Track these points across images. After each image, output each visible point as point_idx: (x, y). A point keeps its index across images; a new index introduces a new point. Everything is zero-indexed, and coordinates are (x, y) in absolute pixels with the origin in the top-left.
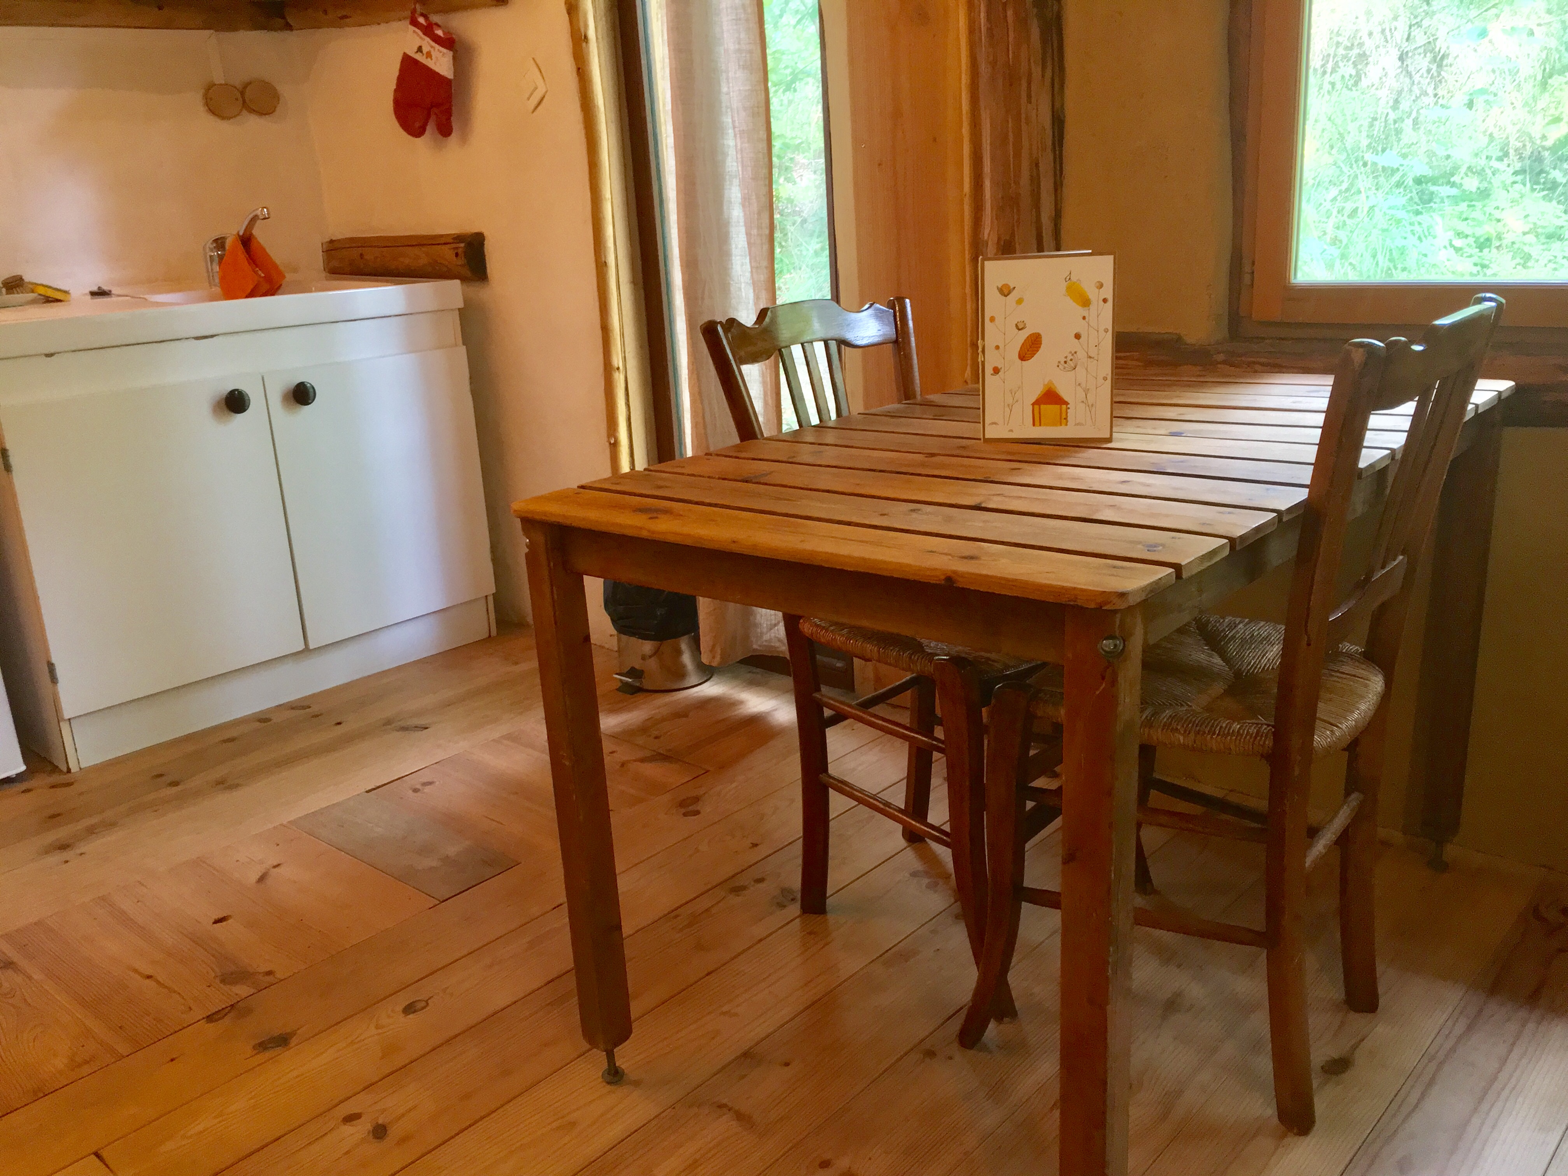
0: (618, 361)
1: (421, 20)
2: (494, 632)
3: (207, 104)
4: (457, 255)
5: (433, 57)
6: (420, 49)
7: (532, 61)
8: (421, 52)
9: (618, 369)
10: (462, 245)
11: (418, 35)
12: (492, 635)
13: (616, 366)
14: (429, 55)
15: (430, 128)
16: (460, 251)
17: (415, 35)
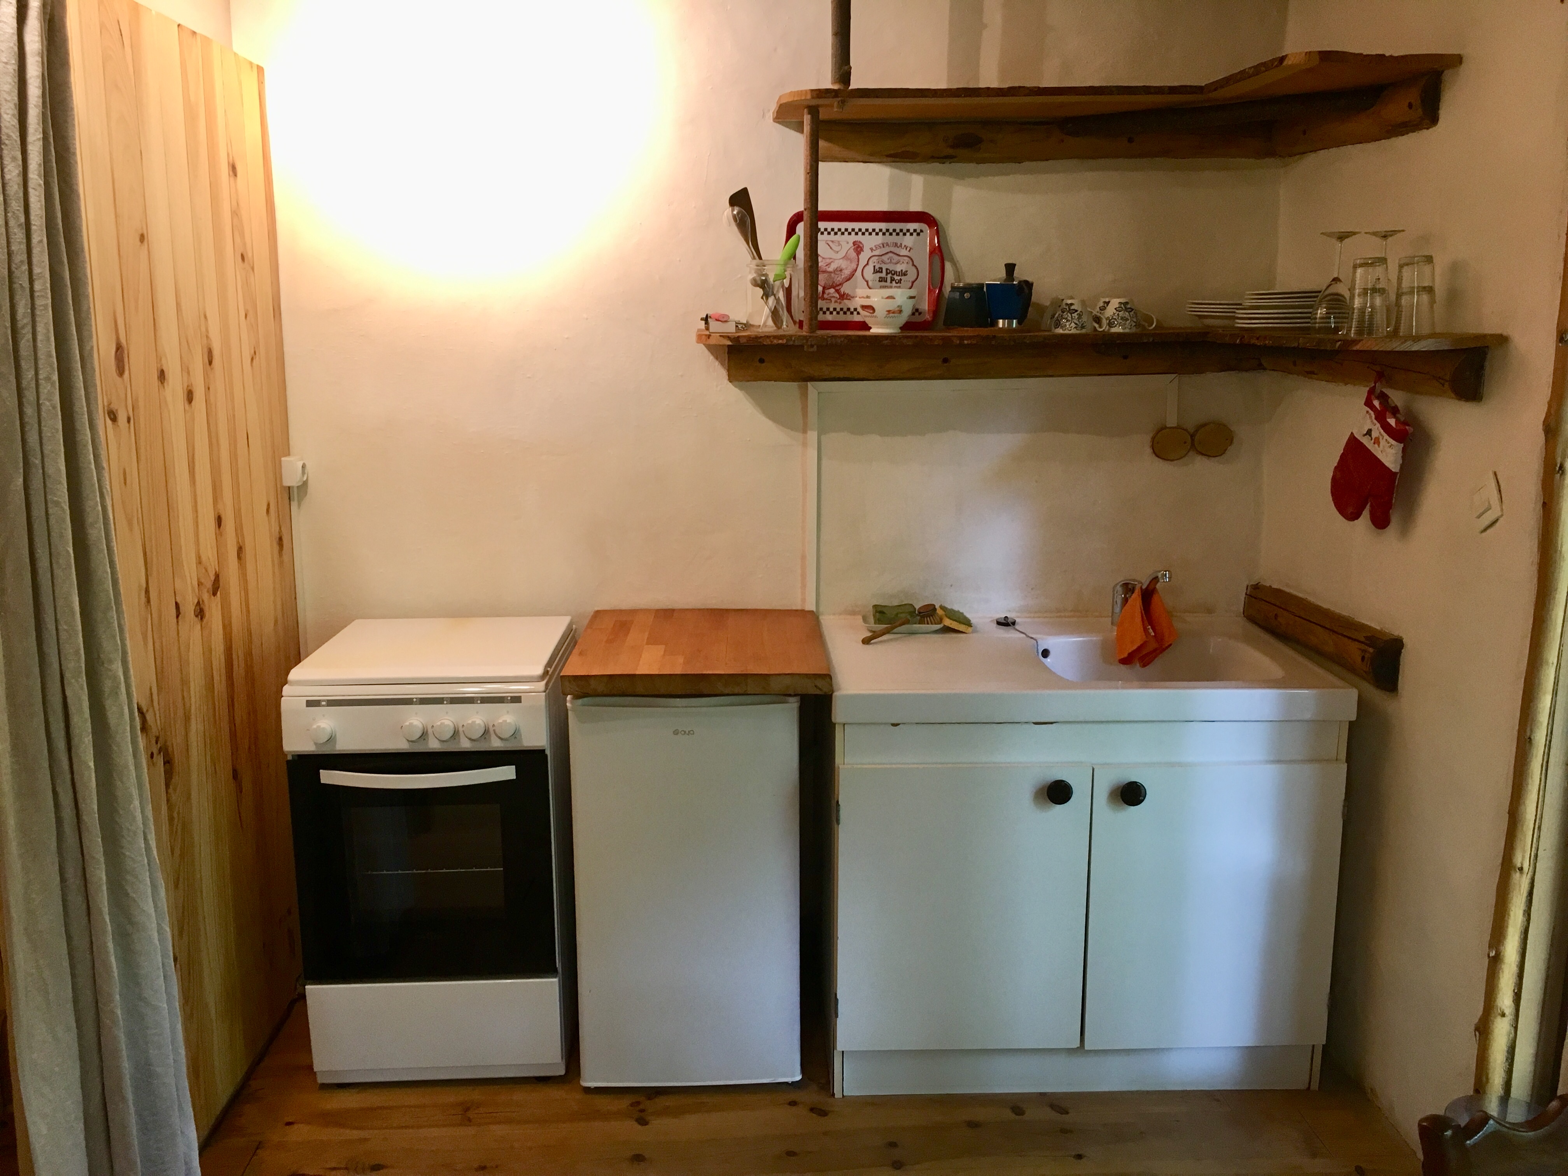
0: (1523, 857)
1: (1376, 403)
2: (1315, 1086)
3: (1153, 447)
4: (1363, 658)
5: (1381, 445)
6: (1369, 432)
7: (1492, 475)
8: (1370, 436)
9: (1521, 869)
10: (1371, 650)
11: (1371, 417)
12: (1312, 1088)
13: (1519, 865)
14: (1377, 441)
15: (1365, 517)
16: (1367, 656)
17: (1368, 416)
